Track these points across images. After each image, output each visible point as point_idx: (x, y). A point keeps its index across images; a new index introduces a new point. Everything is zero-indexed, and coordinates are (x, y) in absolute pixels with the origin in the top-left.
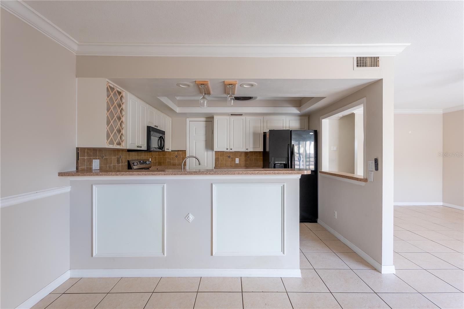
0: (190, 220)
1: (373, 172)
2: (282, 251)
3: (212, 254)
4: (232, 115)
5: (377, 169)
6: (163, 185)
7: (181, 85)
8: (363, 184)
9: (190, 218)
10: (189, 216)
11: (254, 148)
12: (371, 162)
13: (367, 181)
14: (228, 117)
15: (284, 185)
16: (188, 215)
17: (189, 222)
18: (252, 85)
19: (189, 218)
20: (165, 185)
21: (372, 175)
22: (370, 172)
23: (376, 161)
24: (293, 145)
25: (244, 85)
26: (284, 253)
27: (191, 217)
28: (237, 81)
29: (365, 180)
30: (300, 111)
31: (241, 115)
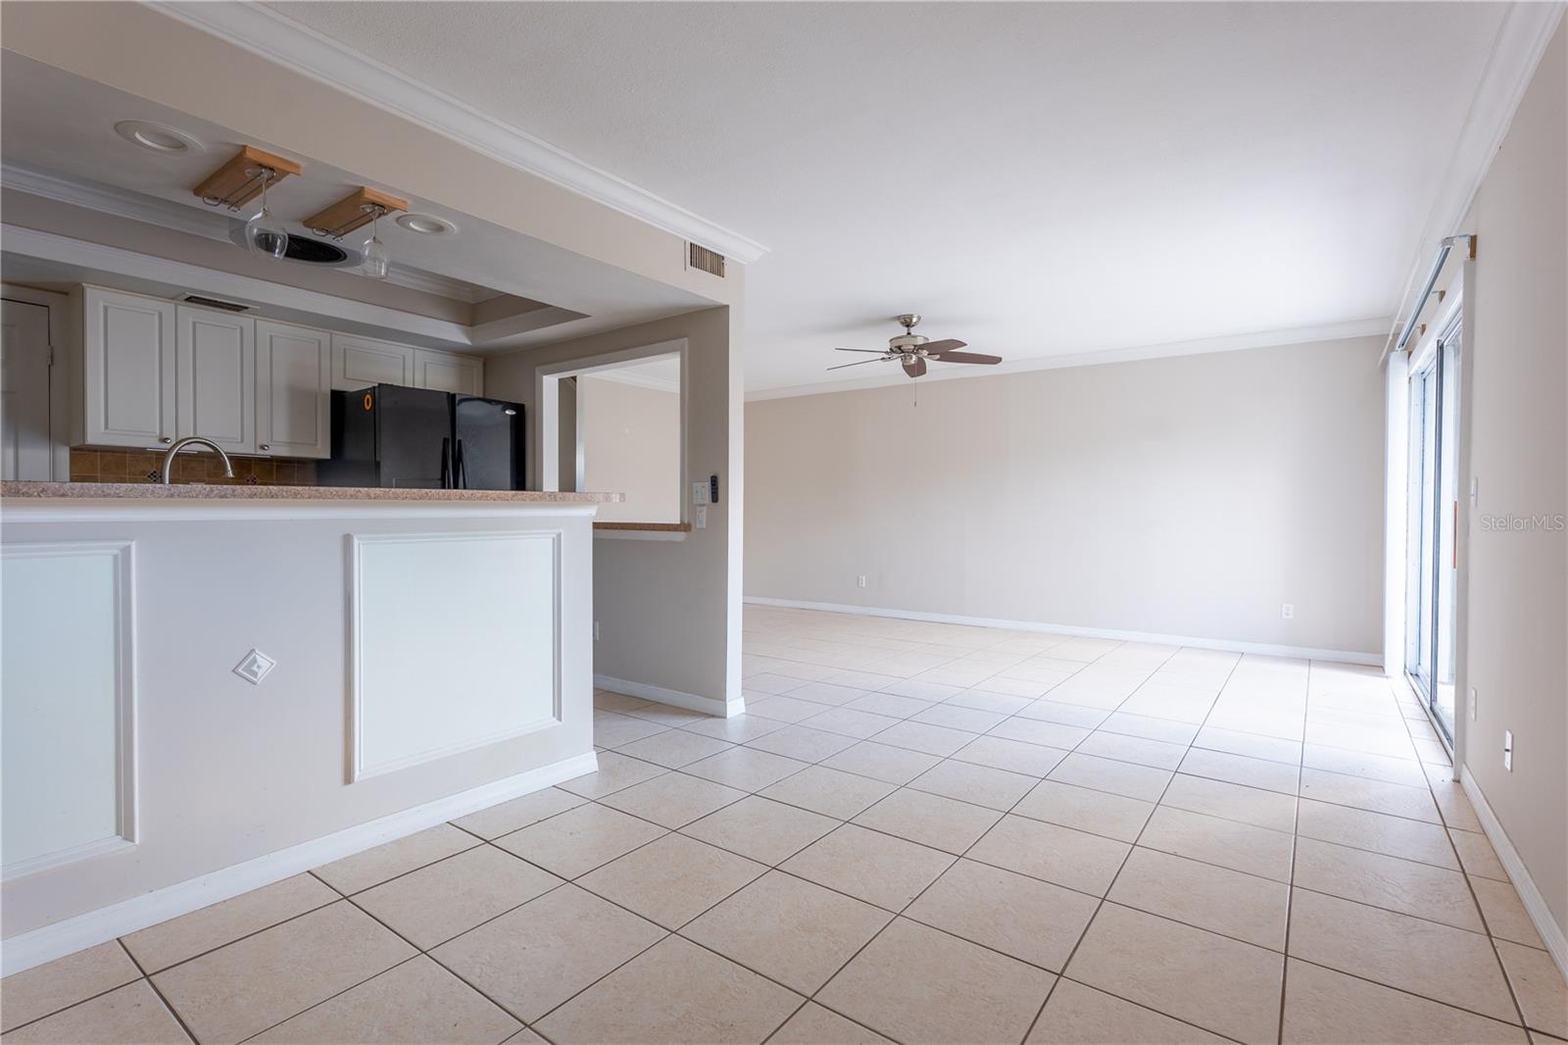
0: (260, 673)
1: (705, 508)
2: (554, 715)
3: (348, 778)
4: (189, 299)
5: (715, 498)
6: (125, 543)
7: (138, 136)
8: (680, 536)
9: (259, 667)
10: (255, 661)
11: (292, 444)
12: (699, 485)
13: (690, 530)
14: (167, 308)
15: (559, 535)
16: (249, 655)
17: (255, 684)
18: (440, 228)
19: (255, 668)
20: (134, 545)
21: (704, 514)
22: (698, 508)
23: (714, 481)
24: (459, 441)
25: (412, 220)
26: (560, 719)
27: (264, 663)
28: (409, 202)
29: (684, 527)
30: (471, 340)
31: (237, 308)
